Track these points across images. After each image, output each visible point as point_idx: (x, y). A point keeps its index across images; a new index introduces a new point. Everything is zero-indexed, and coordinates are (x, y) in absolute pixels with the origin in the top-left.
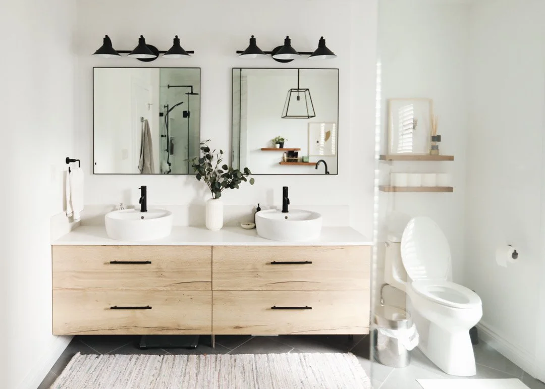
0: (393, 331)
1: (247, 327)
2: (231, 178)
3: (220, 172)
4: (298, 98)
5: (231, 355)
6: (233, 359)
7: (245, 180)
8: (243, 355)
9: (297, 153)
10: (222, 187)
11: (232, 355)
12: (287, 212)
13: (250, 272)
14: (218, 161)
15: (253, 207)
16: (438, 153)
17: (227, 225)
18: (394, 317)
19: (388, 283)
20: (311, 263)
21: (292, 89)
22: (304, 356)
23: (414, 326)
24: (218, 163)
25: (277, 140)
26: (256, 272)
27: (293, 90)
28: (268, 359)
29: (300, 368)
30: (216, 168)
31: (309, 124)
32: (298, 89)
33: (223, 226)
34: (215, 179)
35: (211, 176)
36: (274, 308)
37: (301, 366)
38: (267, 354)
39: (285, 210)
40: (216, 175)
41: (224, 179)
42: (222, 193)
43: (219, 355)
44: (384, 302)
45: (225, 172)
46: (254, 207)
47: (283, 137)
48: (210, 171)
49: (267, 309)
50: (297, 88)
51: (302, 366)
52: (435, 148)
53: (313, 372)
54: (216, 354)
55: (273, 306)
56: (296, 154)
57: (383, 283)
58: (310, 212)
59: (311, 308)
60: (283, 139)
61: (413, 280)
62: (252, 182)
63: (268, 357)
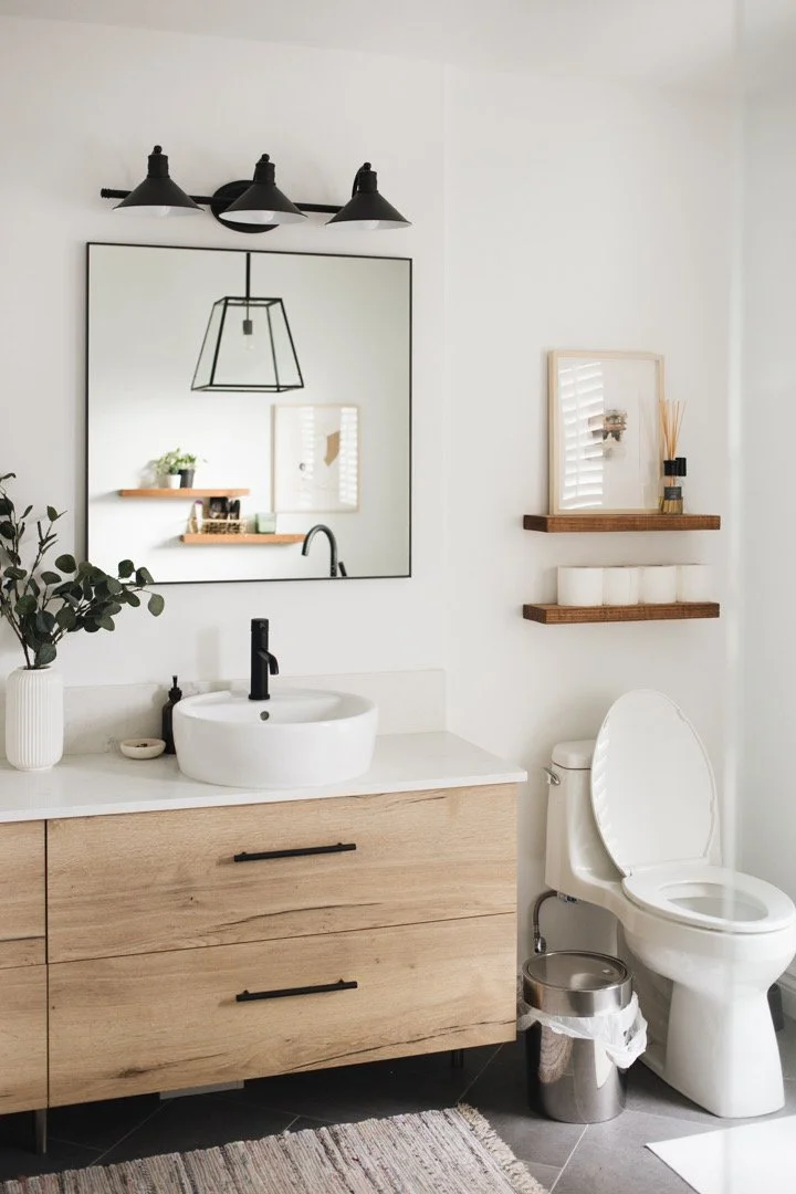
0: (582, 1020)
1: (160, 1067)
2: (88, 597)
3: (50, 578)
4: (247, 327)
5: (106, 1164)
6: (117, 1177)
7: (135, 602)
8: (147, 1159)
9: (237, 503)
10: (56, 626)
11: (112, 1166)
12: (267, 697)
13: (168, 892)
14: (42, 543)
15: (155, 689)
16: (681, 507)
17: (76, 752)
18: (577, 981)
19: (555, 887)
20: (352, 847)
21: (227, 299)
22: (335, 1136)
23: (635, 998)
24: (42, 552)
25: (173, 462)
26: (190, 889)
27: (230, 301)
28: (227, 1159)
29: (329, 1170)
30: (36, 565)
31: (273, 409)
32: (248, 298)
33: (65, 755)
34: (35, 604)
35: (21, 594)
36: (245, 997)
37: (328, 1163)
38: (221, 1145)
39: (259, 691)
40: (37, 591)
41: (62, 601)
42: (58, 647)
43: (68, 1174)
44: (543, 946)
45: (66, 578)
46: (161, 687)
47: (193, 454)
48: (14, 579)
49: (224, 1004)
50: (244, 295)
51: (333, 1161)
52: (672, 494)
53: (367, 1175)
54: (59, 1170)
55: (240, 992)
56: (235, 508)
57: (544, 890)
58: (336, 694)
59: (353, 985)
60: (192, 460)
61: (627, 872)
62: (156, 606)
63: (225, 1154)
